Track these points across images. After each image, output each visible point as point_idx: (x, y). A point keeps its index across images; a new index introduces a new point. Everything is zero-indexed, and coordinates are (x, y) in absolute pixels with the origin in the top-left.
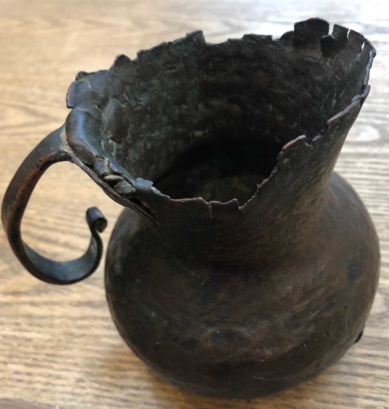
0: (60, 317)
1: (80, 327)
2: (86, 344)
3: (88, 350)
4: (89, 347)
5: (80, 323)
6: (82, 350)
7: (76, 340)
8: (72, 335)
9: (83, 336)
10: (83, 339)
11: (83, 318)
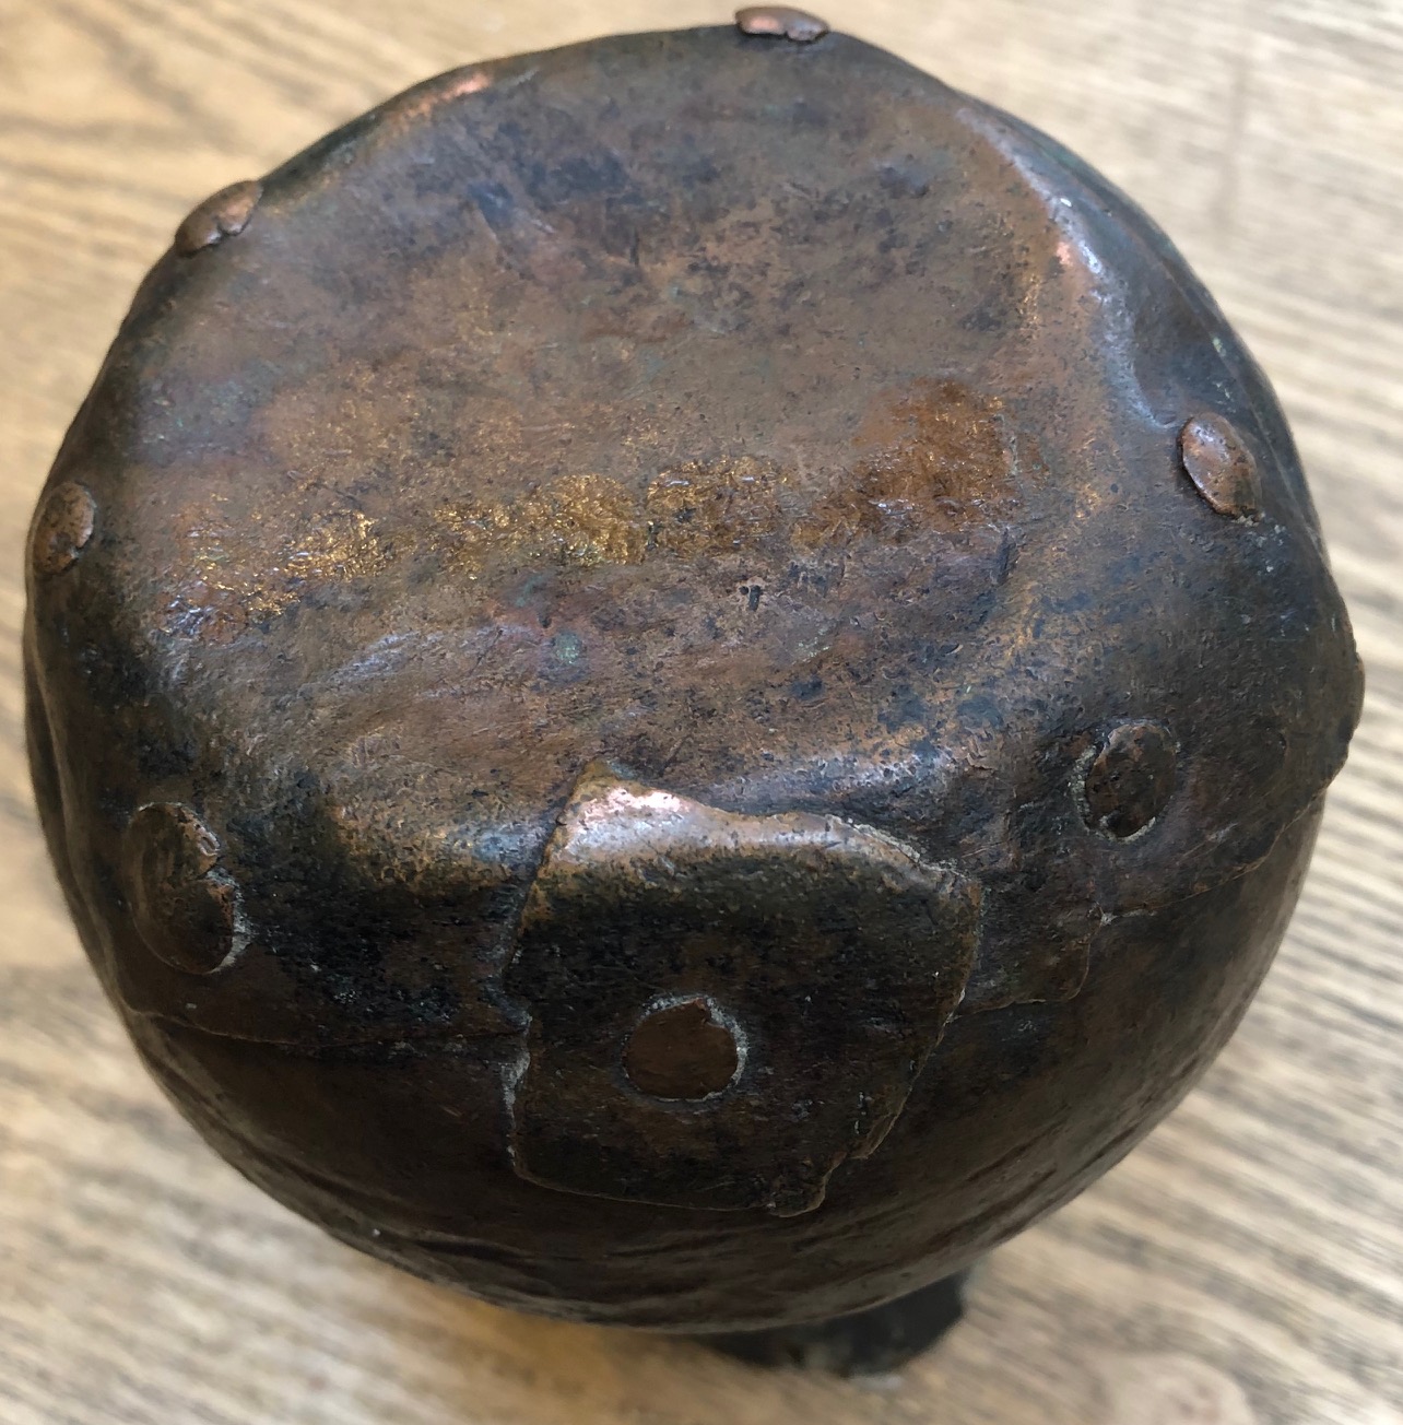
0: (30, 1147)
1: (92, 1216)
2: (96, 1298)
3: (97, 1327)
4: (103, 1313)
5: (95, 1194)
6: (76, 1320)
7: (64, 1268)
8: (54, 1239)
9: (95, 1256)
10: (91, 1274)
11: (112, 1178)
